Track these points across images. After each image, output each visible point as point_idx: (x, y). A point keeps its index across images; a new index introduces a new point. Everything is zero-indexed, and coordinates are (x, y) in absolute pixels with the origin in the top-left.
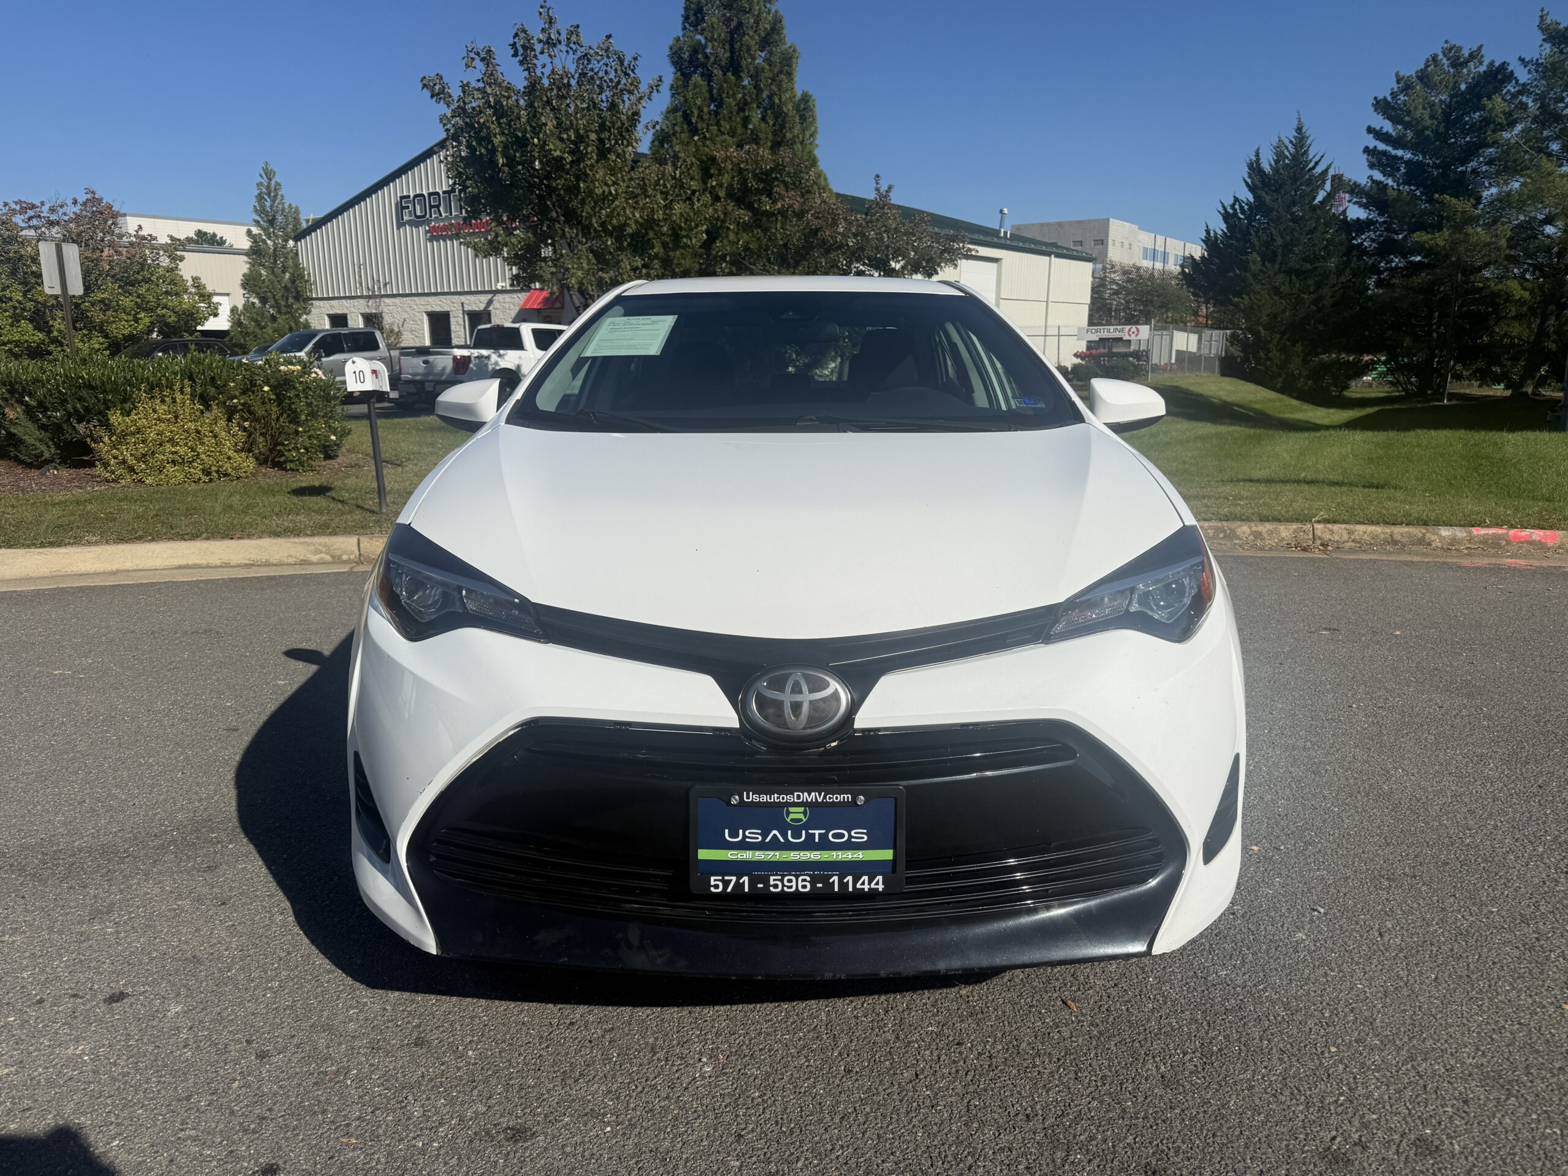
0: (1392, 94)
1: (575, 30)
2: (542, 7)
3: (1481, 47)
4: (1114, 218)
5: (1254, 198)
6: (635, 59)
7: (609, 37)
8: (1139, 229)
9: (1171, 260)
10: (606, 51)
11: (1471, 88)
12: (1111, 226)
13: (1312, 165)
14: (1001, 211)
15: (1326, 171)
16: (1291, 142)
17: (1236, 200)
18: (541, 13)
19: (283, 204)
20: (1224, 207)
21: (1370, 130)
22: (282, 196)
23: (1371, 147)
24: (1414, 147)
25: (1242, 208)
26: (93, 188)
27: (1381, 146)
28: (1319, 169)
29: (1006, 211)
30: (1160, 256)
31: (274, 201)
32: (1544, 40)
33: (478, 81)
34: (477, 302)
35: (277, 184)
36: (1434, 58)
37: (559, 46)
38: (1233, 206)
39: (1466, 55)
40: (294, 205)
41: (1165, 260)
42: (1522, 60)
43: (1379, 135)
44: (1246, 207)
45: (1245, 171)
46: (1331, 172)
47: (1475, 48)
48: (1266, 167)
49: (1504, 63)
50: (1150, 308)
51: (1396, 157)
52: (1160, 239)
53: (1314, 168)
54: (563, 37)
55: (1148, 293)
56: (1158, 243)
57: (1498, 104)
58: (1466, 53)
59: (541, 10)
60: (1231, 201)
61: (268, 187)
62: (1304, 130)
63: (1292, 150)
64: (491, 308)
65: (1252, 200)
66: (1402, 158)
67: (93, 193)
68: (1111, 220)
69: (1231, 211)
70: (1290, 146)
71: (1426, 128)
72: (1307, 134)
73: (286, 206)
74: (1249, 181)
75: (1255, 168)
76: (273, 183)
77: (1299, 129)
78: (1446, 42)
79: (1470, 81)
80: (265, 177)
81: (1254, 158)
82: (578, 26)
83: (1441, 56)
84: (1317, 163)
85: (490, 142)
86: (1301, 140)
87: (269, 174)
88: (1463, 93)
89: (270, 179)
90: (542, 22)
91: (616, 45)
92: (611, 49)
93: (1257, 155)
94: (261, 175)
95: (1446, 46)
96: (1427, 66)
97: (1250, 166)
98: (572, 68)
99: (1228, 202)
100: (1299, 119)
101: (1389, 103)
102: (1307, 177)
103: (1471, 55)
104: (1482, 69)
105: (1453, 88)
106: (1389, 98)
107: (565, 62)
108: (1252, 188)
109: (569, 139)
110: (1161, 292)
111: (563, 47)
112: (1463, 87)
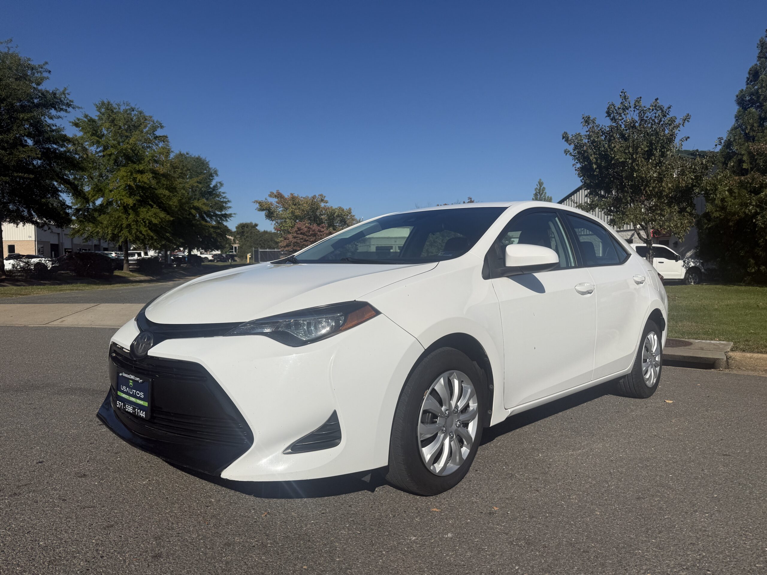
1: (638, 101)
2: (622, 93)
6: (670, 108)
7: (657, 99)
10: (655, 107)
18: (621, 95)
19: (545, 196)
22: (545, 193)
26: (471, 197)
31: (541, 196)
33: (587, 132)
34: (627, 235)
35: (544, 188)
37: (630, 109)
40: (550, 196)
54: (632, 104)
59: (621, 94)
61: (540, 190)
64: (633, 238)
67: (471, 199)
73: (546, 197)
76: (542, 188)
80: (539, 185)
82: (641, 97)
85: (589, 158)
87: (541, 184)
89: (541, 186)
90: (621, 99)
91: (660, 103)
92: (658, 105)
94: (537, 185)
98: (637, 118)
107: (632, 115)
109: (629, 152)
111: (632, 109)
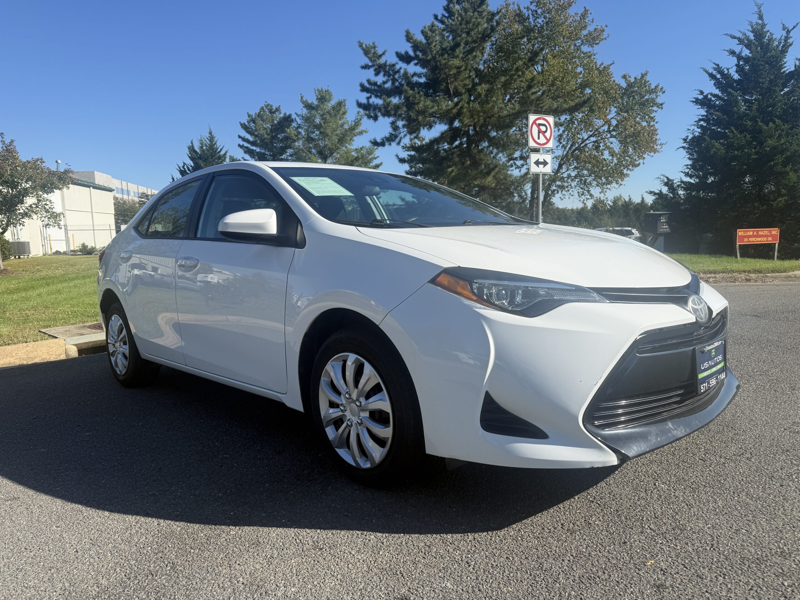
0: (248, 121)
3: (279, 106)
4: (97, 171)
5: (194, 163)
8: (112, 177)
9: (132, 194)
11: (279, 123)
12: (95, 175)
13: (219, 150)
14: (56, 162)
15: (225, 154)
16: (207, 139)
17: (184, 164)
20: (180, 168)
21: (240, 137)
23: (241, 144)
24: (261, 146)
25: (188, 168)
27: (246, 144)
28: (222, 153)
29: (59, 162)
30: (125, 192)
32: (303, 107)
36: (262, 108)
38: (183, 167)
39: (275, 109)
41: (128, 194)
42: (296, 114)
43: (244, 139)
44: (190, 168)
45: (187, 151)
46: (228, 155)
47: (277, 107)
48: (197, 149)
49: (290, 114)
50: (127, 218)
51: (253, 150)
52: (124, 183)
53: (220, 152)
55: (125, 210)
56: (123, 185)
57: (291, 131)
58: (274, 108)
60: (182, 165)
62: (213, 134)
63: (209, 142)
65: (193, 165)
66: (255, 150)
68: (95, 172)
69: (183, 169)
70: (207, 140)
71: (265, 139)
72: (215, 136)
74: (190, 155)
75: (192, 149)
77: (210, 133)
78: (266, 102)
79: (278, 120)
81: (191, 145)
83: (265, 108)
84: (221, 150)
86: (212, 139)
88: (276, 125)
93: (192, 143)
95: (266, 104)
96: (261, 112)
97: (189, 148)
99: (181, 165)
100: (210, 129)
101: (246, 125)
102: (218, 156)
103: (276, 109)
104: (282, 115)
105: (272, 122)
106: (247, 123)
108: (192, 159)
110: (132, 210)
112: (276, 122)
